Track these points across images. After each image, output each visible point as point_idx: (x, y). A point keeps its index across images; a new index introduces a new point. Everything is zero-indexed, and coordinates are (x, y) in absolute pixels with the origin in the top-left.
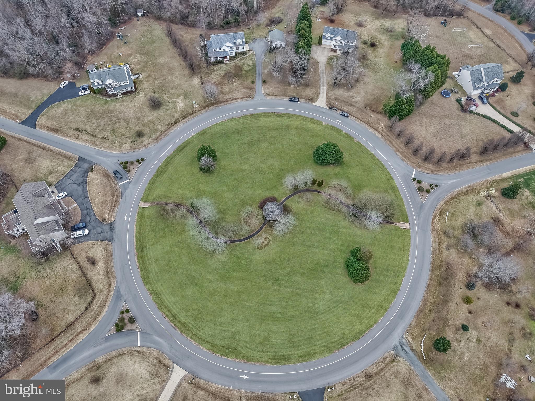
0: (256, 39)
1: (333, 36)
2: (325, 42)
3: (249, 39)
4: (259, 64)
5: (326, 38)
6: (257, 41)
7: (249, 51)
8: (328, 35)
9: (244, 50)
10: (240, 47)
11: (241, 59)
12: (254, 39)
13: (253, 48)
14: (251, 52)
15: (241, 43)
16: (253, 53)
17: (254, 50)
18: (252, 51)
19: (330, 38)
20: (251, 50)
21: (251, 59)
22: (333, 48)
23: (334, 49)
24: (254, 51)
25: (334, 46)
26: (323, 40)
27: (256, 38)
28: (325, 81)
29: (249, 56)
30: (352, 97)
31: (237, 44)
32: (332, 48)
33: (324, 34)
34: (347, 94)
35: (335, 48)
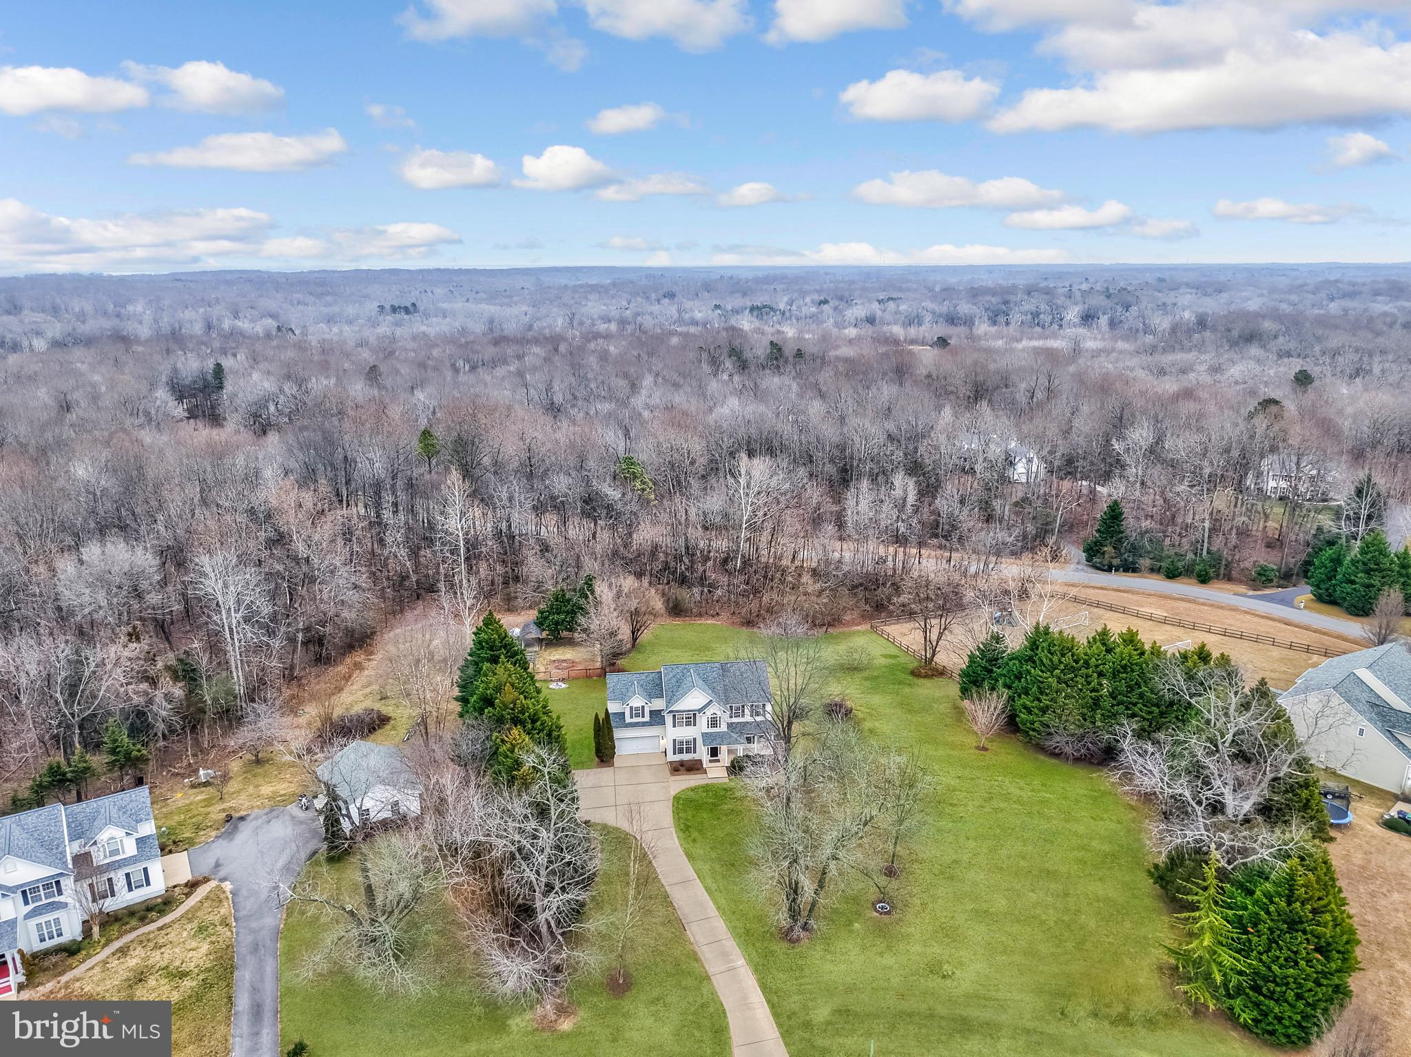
0: (242, 818)
1: (658, 704)
2: (628, 743)
3: (198, 828)
4: (255, 948)
5: (628, 720)
6: (246, 830)
7: (192, 886)
8: (637, 702)
9: (157, 887)
10: (119, 878)
11: (123, 951)
12: (229, 818)
13: (217, 865)
14: (202, 891)
15: (130, 849)
16: (216, 898)
17: (222, 874)
18: (213, 884)
19: (647, 718)
20: (206, 880)
21: (201, 929)
22: (678, 757)
23: (682, 763)
24: (222, 880)
25: (679, 747)
26: (618, 734)
27: (243, 813)
28: (720, 926)
29: (189, 917)
30: (934, 969)
31: (99, 858)
32: (672, 757)
33: (613, 707)
34: (889, 960)
35: (686, 757)
